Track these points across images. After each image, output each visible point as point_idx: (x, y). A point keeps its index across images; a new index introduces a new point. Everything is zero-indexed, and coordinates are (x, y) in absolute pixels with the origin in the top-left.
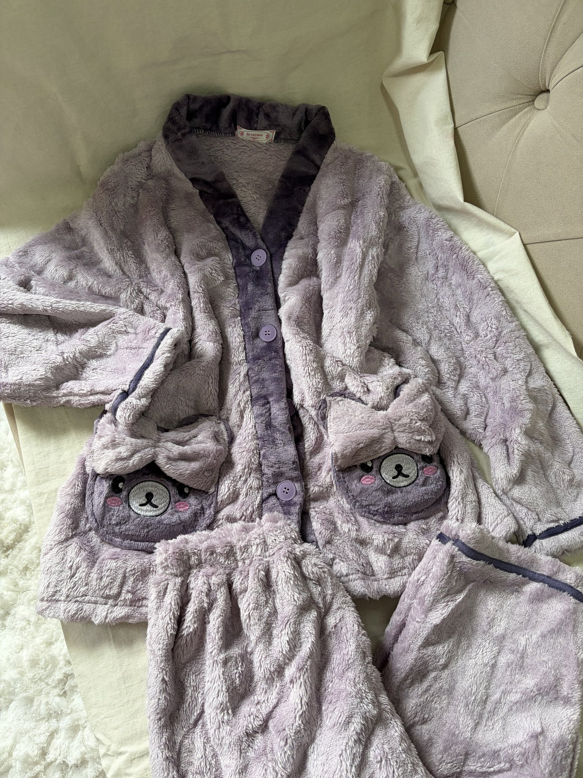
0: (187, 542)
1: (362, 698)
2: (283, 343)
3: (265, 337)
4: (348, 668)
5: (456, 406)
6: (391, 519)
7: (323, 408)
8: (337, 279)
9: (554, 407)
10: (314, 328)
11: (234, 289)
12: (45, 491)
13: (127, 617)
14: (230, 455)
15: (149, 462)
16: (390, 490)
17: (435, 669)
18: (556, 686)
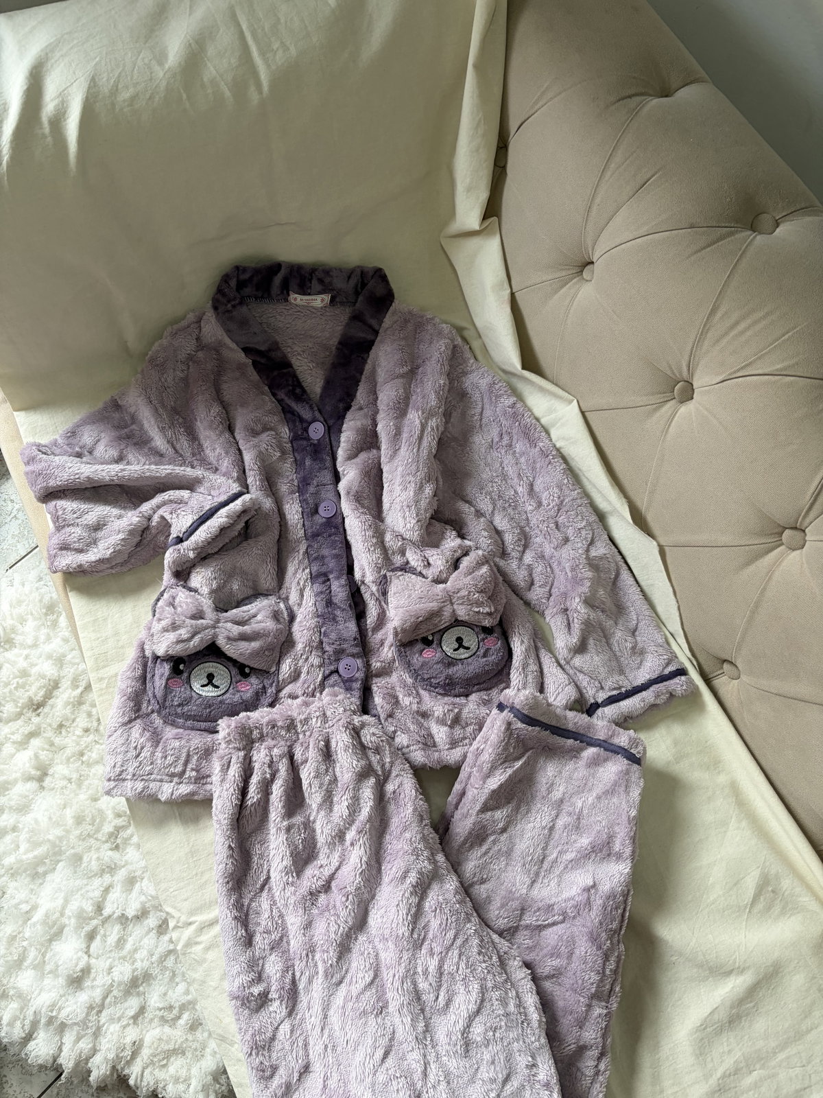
0: (249, 718)
1: (418, 856)
2: (344, 519)
3: (324, 512)
4: (405, 829)
5: (520, 577)
6: (453, 691)
7: (383, 583)
8: (396, 451)
9: (618, 575)
10: (374, 502)
11: (291, 464)
12: (106, 676)
13: (193, 794)
14: (290, 634)
15: (210, 643)
16: (450, 662)
17: (494, 833)
18: (608, 843)
